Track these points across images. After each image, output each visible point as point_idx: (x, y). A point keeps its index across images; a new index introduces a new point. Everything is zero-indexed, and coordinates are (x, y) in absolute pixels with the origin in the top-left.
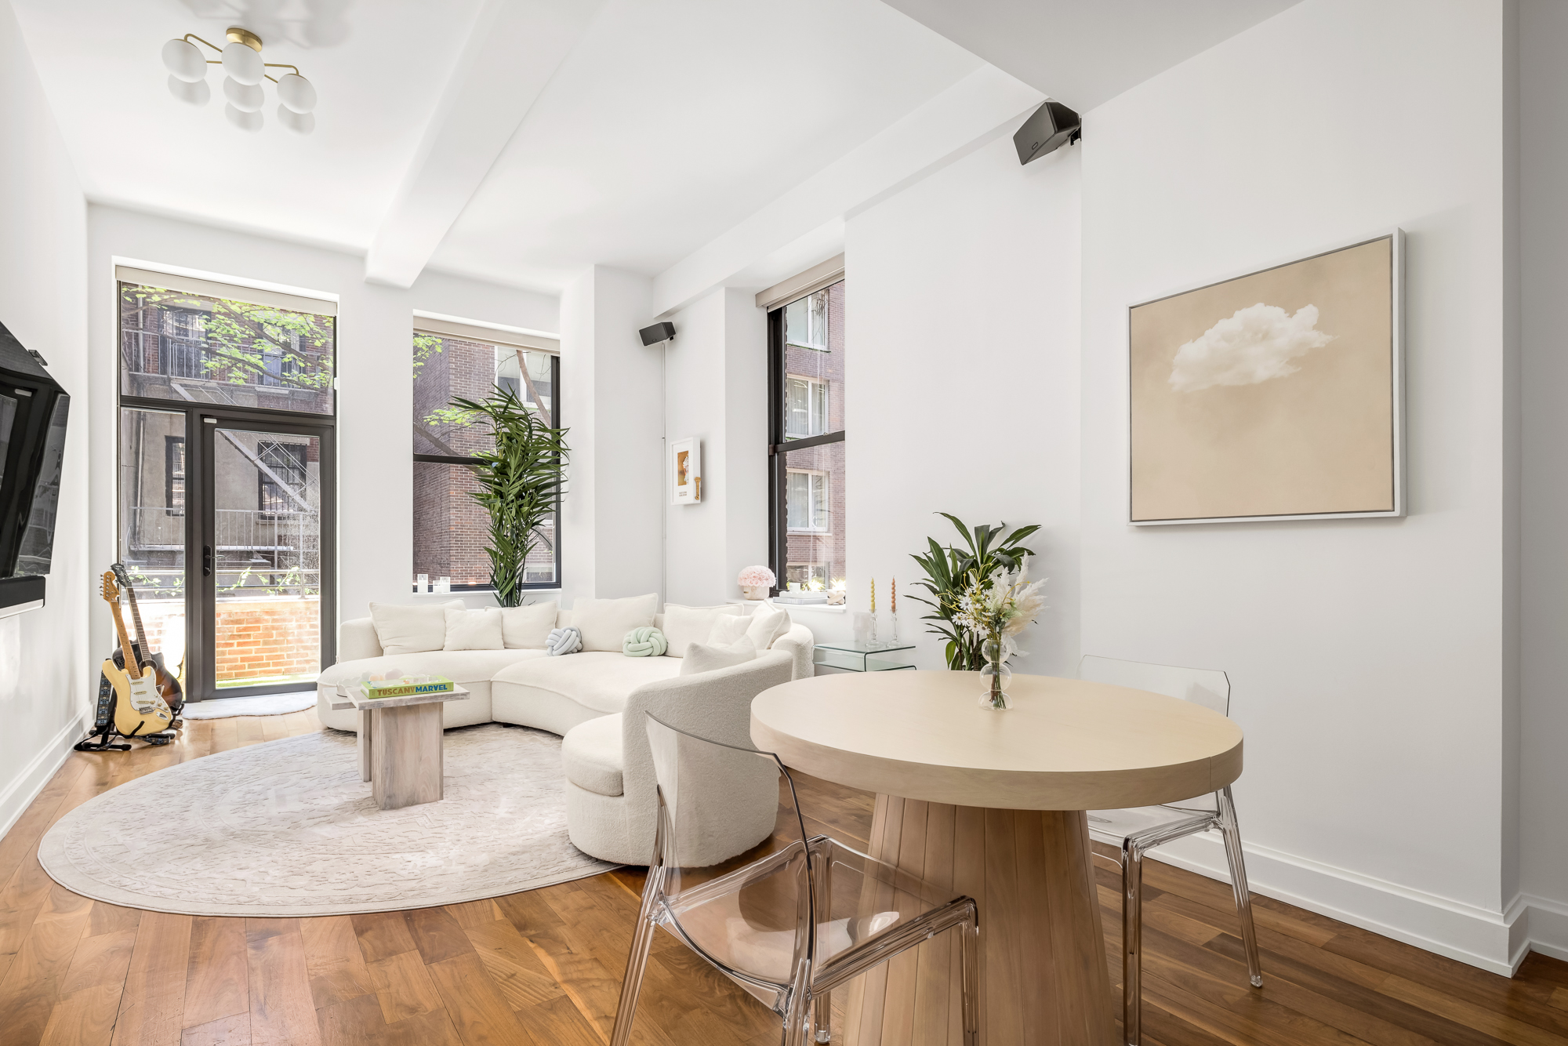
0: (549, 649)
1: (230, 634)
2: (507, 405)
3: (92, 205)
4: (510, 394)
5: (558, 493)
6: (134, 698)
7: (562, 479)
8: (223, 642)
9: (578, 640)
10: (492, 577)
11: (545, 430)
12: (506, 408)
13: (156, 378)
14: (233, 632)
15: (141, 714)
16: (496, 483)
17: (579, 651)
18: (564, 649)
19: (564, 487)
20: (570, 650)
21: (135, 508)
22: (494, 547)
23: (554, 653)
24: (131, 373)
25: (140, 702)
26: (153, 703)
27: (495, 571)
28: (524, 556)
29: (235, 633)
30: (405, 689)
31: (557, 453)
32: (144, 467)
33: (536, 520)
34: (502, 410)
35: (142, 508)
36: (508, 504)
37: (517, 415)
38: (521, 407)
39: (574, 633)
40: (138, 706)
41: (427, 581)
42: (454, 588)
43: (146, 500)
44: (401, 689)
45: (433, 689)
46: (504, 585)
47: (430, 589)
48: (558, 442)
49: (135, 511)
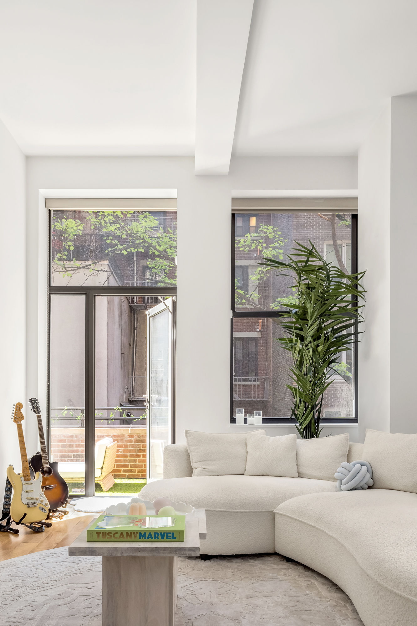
0: (337, 484)
1: (139, 449)
2: (308, 258)
3: (28, 158)
4: (310, 247)
5: (356, 333)
6: (25, 495)
7: (358, 321)
8: (135, 454)
9: (368, 475)
10: (293, 411)
11: (342, 276)
12: (307, 261)
13: (140, 306)
14: (140, 448)
15: (28, 507)
16: (297, 328)
17: (370, 488)
18: (352, 484)
19: (360, 327)
20: (361, 485)
21: (132, 377)
22: (295, 385)
23: (343, 487)
24: (130, 304)
25: (27, 498)
26: (37, 499)
27: (296, 406)
28: (322, 392)
29: (142, 449)
30: (127, 533)
31: (355, 298)
32: (136, 355)
33: (332, 358)
34: (303, 264)
35: (135, 377)
36: (307, 346)
37: (316, 266)
38: (320, 259)
39: (364, 468)
40: (26, 502)
41: (243, 414)
42: (265, 421)
43: (137, 373)
44: (122, 534)
45: (160, 537)
46: (304, 418)
47: (246, 421)
48: (356, 286)
49: (133, 378)
